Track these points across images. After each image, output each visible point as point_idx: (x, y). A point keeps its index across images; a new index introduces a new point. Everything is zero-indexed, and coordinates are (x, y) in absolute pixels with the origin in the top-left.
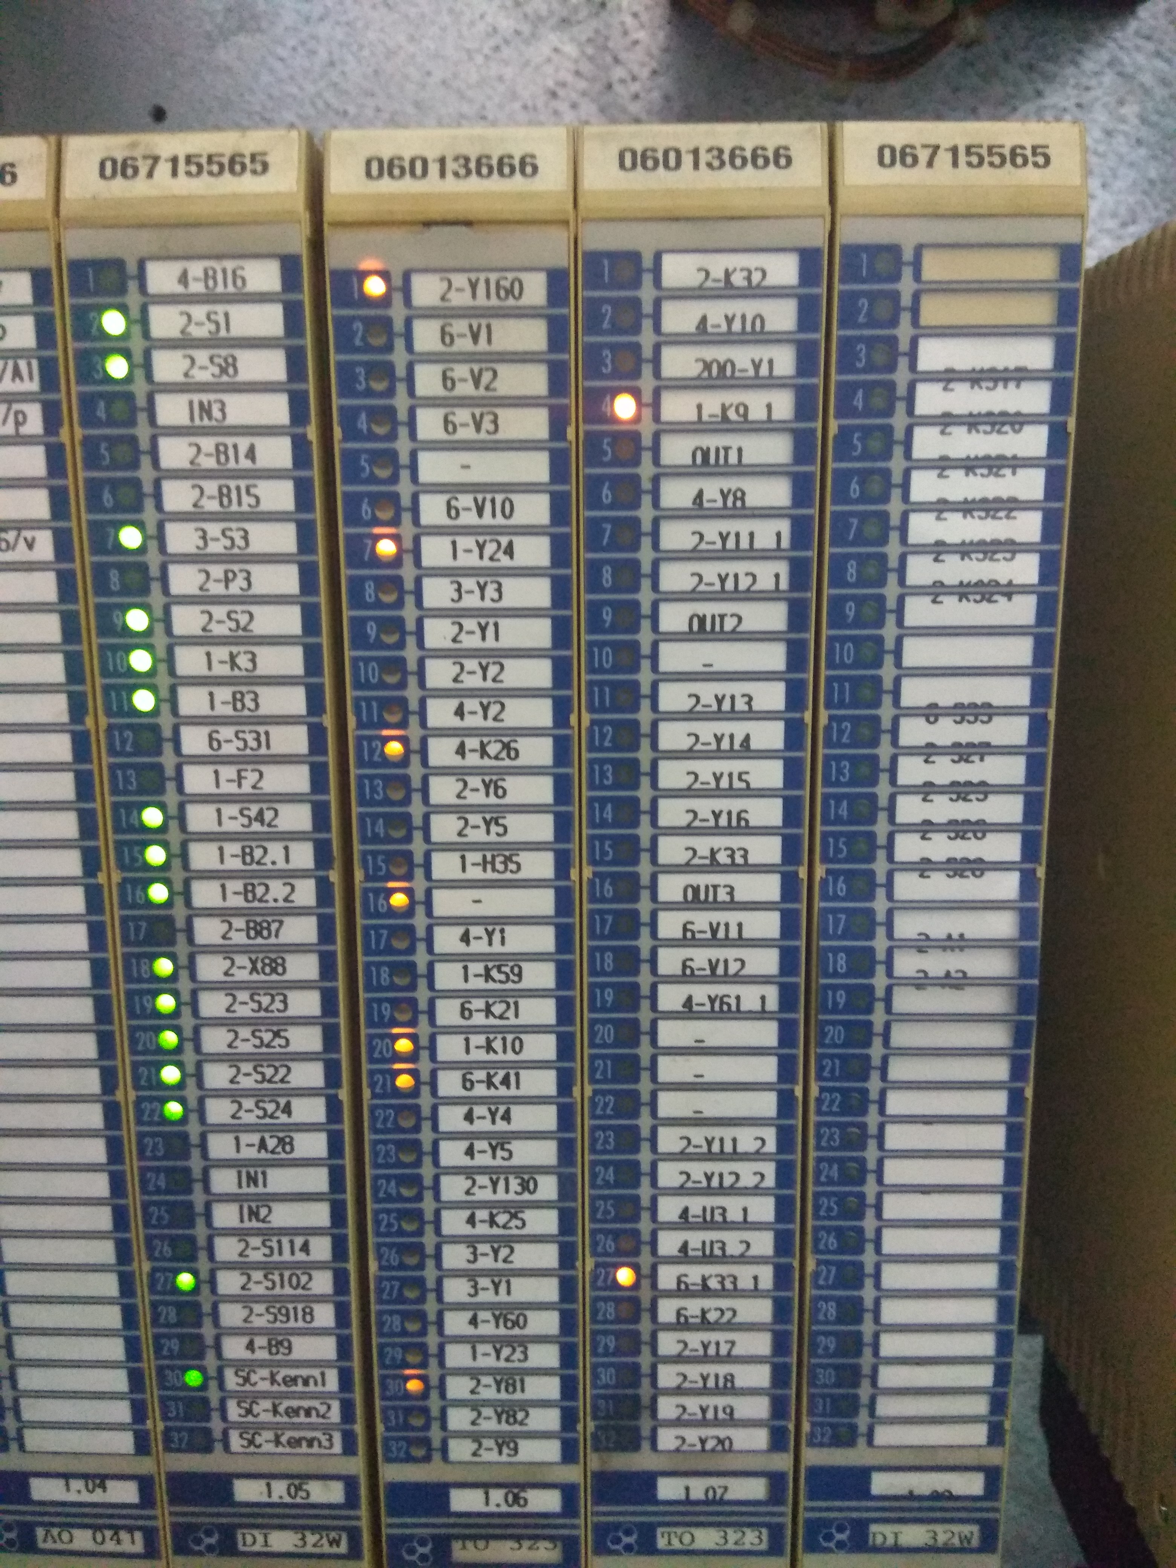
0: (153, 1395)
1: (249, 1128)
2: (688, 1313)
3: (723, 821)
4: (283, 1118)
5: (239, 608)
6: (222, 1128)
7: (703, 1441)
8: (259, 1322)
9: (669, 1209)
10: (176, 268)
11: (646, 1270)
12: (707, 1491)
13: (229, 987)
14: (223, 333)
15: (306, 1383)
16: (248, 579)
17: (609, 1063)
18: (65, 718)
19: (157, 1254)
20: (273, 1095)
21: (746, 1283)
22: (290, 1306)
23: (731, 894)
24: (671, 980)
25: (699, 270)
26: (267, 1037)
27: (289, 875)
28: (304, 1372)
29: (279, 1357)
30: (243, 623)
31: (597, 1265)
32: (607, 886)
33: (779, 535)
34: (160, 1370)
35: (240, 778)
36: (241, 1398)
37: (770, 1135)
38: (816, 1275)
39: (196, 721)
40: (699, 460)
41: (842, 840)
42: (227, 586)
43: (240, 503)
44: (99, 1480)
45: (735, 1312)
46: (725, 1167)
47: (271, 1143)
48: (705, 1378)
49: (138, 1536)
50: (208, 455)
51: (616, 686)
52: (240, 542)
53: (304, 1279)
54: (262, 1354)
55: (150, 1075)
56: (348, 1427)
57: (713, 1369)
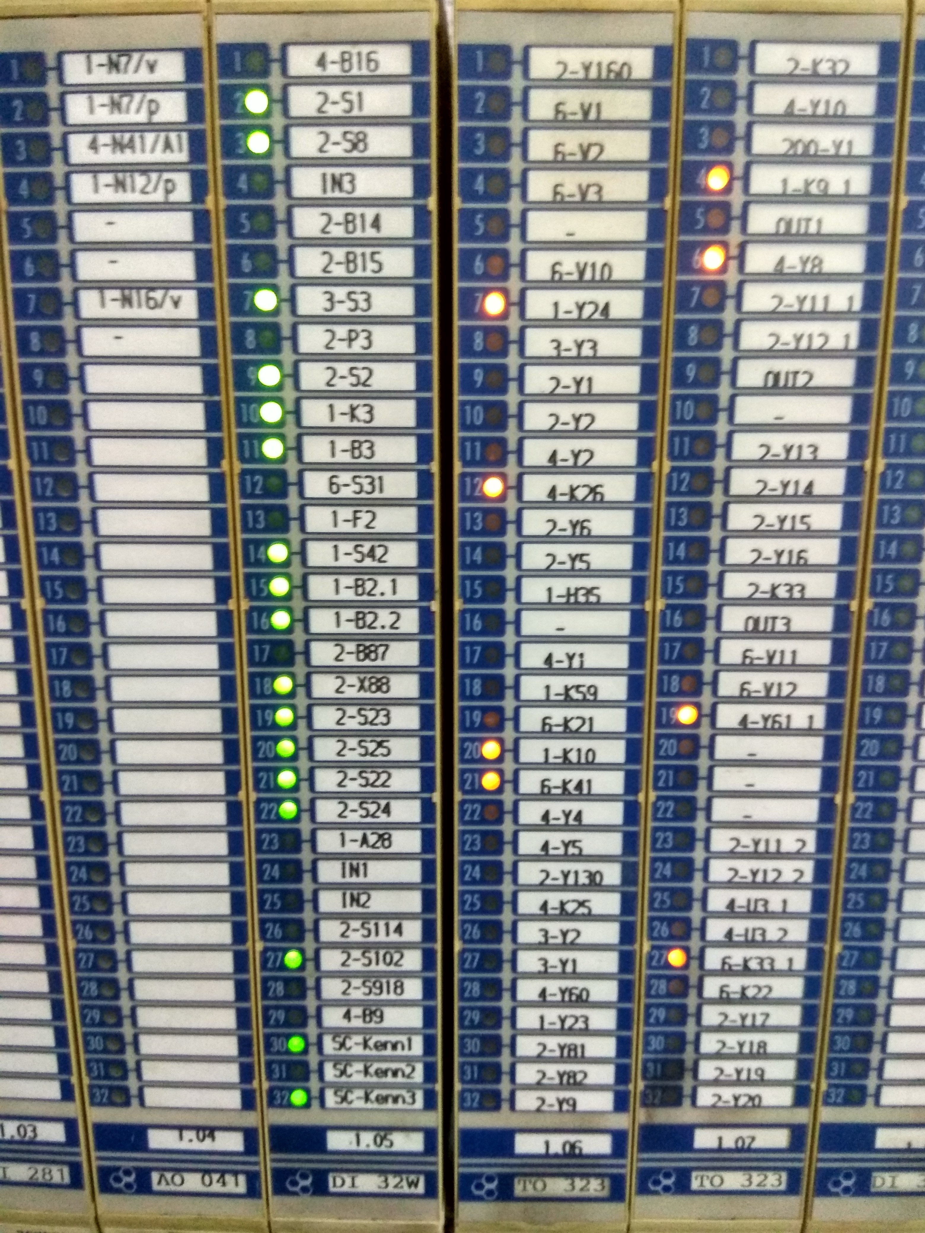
0: (259, 1058)
1: (354, 826)
2: (729, 990)
3: (784, 559)
4: (383, 818)
5: (360, 365)
6: (329, 826)
8: (357, 994)
9: (717, 900)
10: (315, 52)
11: (695, 952)
12: (737, 1142)
13: (339, 703)
14: (356, 112)
15: (394, 1047)
16: (368, 338)
17: (671, 773)
18: (203, 462)
19: (268, 936)
20: (375, 797)
21: (781, 964)
23: (788, 624)
24: (730, 700)
25: (790, 59)
26: (371, 747)
27: (395, 606)
28: (393, 1038)
29: (372, 1025)
30: (363, 379)
31: (653, 948)
32: (677, 617)
33: (851, 298)
34: (267, 1037)
35: (356, 519)
36: (336, 1060)
37: (810, 837)
38: (842, 957)
39: (318, 467)
40: (782, 229)
41: (889, 576)
42: (350, 346)
43: (364, 269)
44: (210, 1131)
45: (770, 989)
46: (769, 865)
47: (372, 839)
48: (741, 1045)
49: (242, 1179)
50: (338, 224)
51: (695, 436)
52: (363, 305)
53: (396, 957)
54: (357, 1023)
55: (268, 777)
56: (429, 1086)
57: (746, 1037)
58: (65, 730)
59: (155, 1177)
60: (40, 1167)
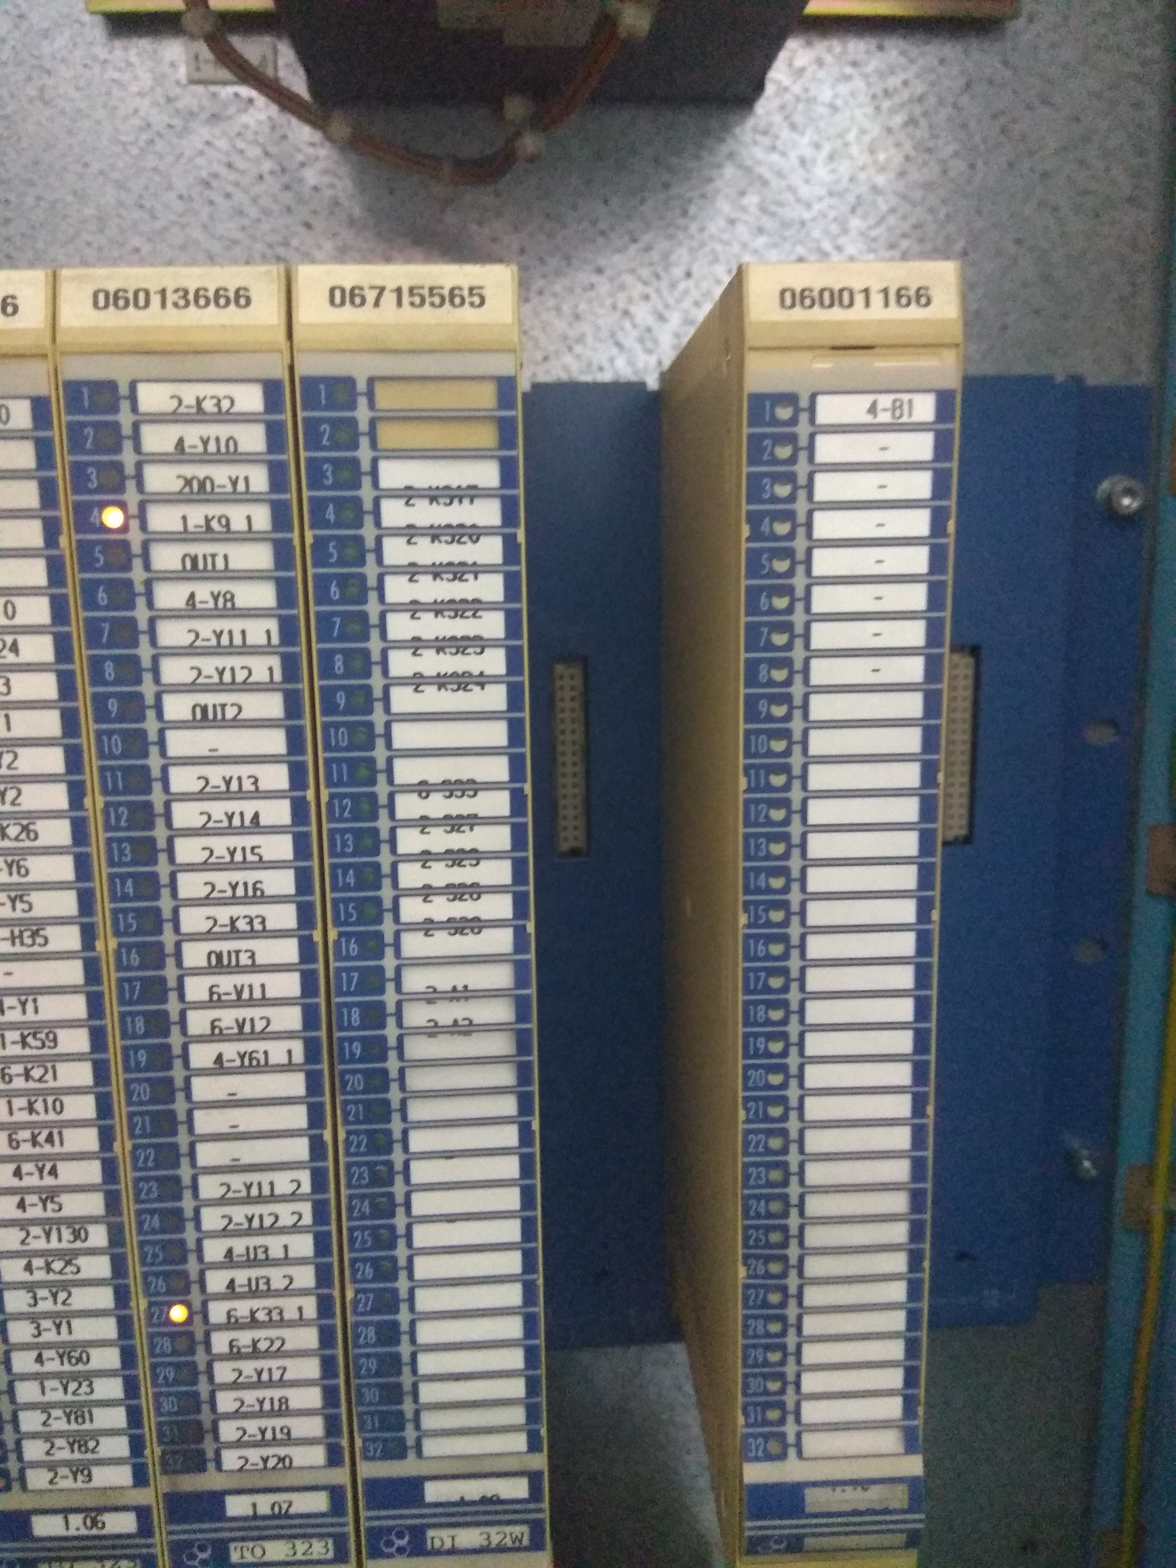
2: (240, 1344)
3: (240, 892)
7: (265, 1460)
9: (214, 1250)
11: (197, 1306)
12: (273, 1508)
17: (147, 1119)
21: (291, 1314)
23: (253, 957)
24: (201, 1039)
25: (172, 397)
31: (150, 1305)
32: (133, 956)
33: (268, 632)
37: (305, 1177)
38: (356, 1302)
40: (188, 566)
41: (351, 905)
45: (283, 1341)
46: (265, 1209)
48: (261, 1402)
51: (128, 770)
57: (265, 1394)
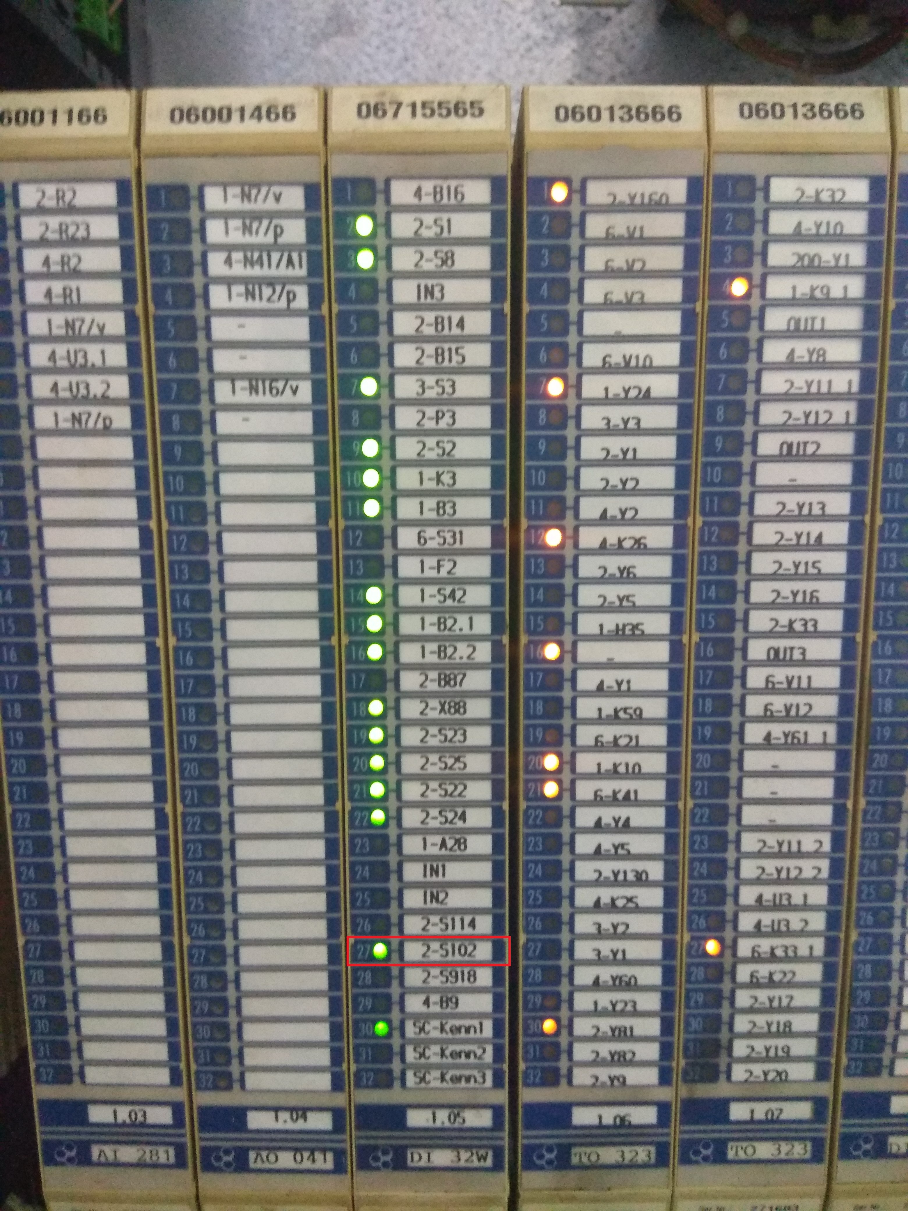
0: (348, 1042)
1: (434, 831)
2: (759, 975)
3: (800, 599)
4: (459, 824)
5: (446, 439)
6: (413, 831)
8: (435, 982)
9: (748, 895)
10: (413, 185)
11: (729, 941)
12: (767, 1114)
13: (423, 723)
14: (445, 234)
15: (468, 1030)
16: (453, 417)
17: (706, 783)
18: (313, 521)
19: (359, 930)
20: (452, 806)
21: (803, 951)
22: (459, 970)
23: (804, 653)
24: (755, 719)
25: (797, 190)
26: (450, 762)
27: (472, 639)
29: (449, 1010)
30: (447, 450)
31: (692, 938)
32: (710, 648)
33: (850, 382)
34: (356, 1023)
35: (439, 567)
36: (416, 1044)
37: (826, 838)
38: (857, 944)
39: (409, 523)
40: (793, 326)
41: (890, 612)
42: (437, 423)
43: (450, 360)
44: (301, 1112)
45: (794, 974)
46: (791, 863)
47: (450, 843)
48: (769, 1025)
49: (330, 1156)
50: (429, 325)
51: (722, 496)
52: (449, 390)
53: (470, 948)
54: (435, 1009)
55: (362, 790)
56: (497, 1066)
57: (776, 1018)
58: (189, 750)
59: (252, 1155)
60: (148, 1149)
